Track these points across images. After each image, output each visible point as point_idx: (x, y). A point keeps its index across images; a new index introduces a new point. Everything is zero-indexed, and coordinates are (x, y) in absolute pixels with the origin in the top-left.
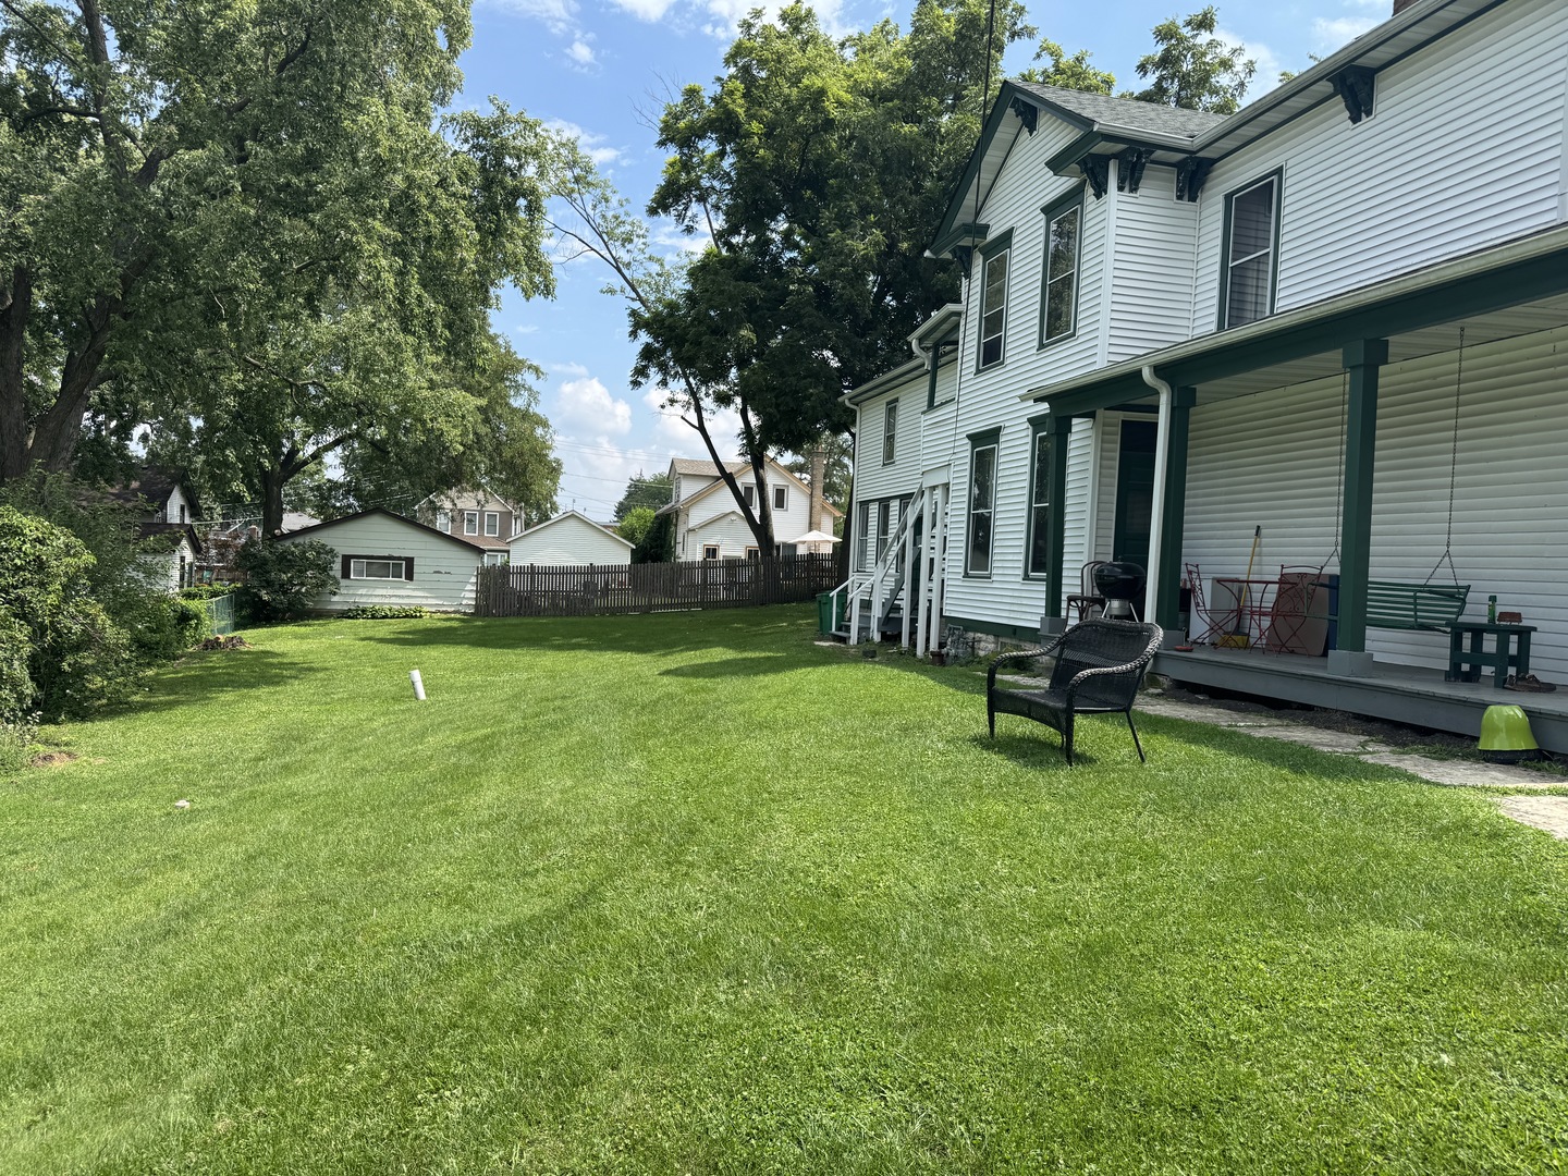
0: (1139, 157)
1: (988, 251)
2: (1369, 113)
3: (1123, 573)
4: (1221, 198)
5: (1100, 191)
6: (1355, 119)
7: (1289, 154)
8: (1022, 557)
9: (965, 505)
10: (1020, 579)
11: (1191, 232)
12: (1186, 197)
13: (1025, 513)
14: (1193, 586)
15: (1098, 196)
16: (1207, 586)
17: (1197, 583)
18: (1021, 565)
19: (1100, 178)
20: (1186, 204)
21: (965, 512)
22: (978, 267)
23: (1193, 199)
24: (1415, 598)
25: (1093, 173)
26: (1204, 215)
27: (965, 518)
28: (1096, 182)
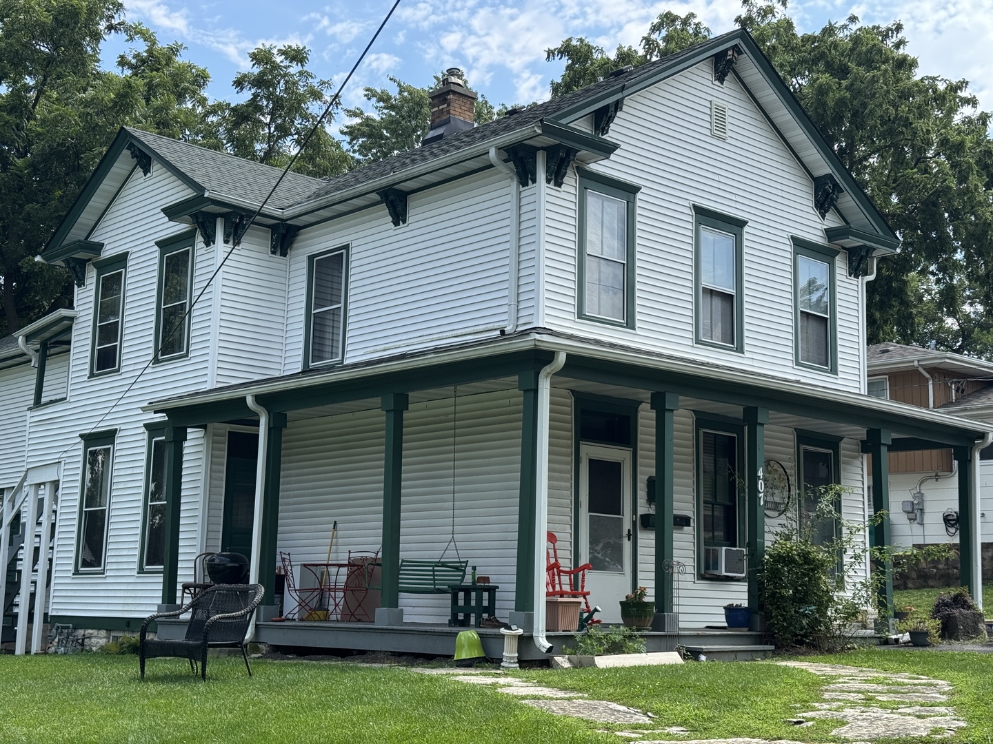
0: (241, 219)
1: (102, 266)
2: (404, 222)
3: (230, 562)
4: (306, 259)
5: (210, 240)
6: (396, 223)
7: (352, 237)
8: (137, 552)
9: (77, 503)
10: (135, 573)
11: (283, 280)
12: (279, 252)
13: (141, 511)
14: (286, 571)
15: (207, 244)
16: (297, 571)
17: (289, 568)
18: (136, 559)
19: (209, 231)
20: (278, 258)
21: (77, 510)
22: (91, 277)
23: (284, 254)
24: (434, 571)
25: (203, 226)
26: (293, 268)
27: (76, 516)
28: (206, 233)
